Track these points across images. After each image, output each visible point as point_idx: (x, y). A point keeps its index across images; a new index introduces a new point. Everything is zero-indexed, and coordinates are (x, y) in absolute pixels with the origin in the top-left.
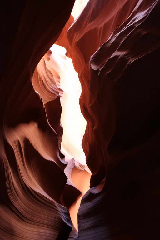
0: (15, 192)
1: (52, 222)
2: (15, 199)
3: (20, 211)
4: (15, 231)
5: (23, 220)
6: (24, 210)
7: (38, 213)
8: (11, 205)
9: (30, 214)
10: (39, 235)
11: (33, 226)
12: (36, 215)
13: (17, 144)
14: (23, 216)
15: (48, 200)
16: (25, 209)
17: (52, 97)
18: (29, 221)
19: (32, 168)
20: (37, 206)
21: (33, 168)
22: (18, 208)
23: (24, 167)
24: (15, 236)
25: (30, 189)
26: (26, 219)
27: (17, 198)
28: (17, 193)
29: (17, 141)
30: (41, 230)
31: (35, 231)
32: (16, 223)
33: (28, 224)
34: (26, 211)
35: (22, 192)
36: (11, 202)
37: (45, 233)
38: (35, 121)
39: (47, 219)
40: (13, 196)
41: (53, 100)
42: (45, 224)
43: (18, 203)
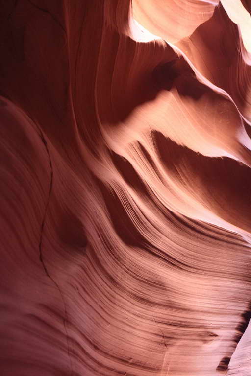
0: (151, 227)
1: (241, 268)
2: (155, 236)
3: (170, 255)
4: (168, 284)
5: (181, 269)
6: (179, 253)
7: (208, 256)
8: (149, 246)
9: (192, 259)
10: (216, 291)
11: (202, 276)
12: (205, 259)
13: (136, 148)
14: (178, 262)
15: (225, 232)
16: (180, 251)
17: (205, 13)
18: (192, 270)
19: (182, 180)
20: (204, 244)
21: (186, 178)
22: (164, 251)
23: (163, 183)
24: (168, 292)
25: (182, 217)
26: (185, 267)
27: (157, 235)
28: (157, 226)
29: (135, 143)
30: (220, 283)
31: (208, 284)
32: (166, 272)
33: (193, 275)
34: (182, 254)
35: (166, 224)
36: (148, 242)
37: (227, 287)
38: (169, 89)
39: (228, 264)
40: (150, 232)
41: (207, 18)
42: (225, 273)
43: (162, 242)
